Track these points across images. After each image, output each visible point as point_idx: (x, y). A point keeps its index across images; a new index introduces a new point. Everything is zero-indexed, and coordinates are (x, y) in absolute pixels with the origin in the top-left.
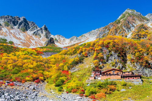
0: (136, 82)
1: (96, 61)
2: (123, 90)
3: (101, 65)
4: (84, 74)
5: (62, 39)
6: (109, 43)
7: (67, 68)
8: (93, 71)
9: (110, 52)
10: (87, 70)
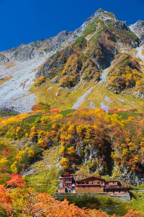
0: (124, 197)
1: (64, 160)
3: (73, 166)
4: (48, 181)
6: (84, 130)
7: (16, 169)
8: (60, 177)
9: (86, 144)
10: (51, 174)
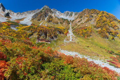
0: (49, 43)
1: (38, 35)
2: (46, 45)
3: (39, 37)
5: (12, 13)
6: (42, 30)
7: (28, 37)
8: (37, 39)
9: (42, 33)
10: (35, 38)
